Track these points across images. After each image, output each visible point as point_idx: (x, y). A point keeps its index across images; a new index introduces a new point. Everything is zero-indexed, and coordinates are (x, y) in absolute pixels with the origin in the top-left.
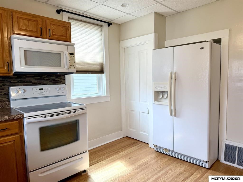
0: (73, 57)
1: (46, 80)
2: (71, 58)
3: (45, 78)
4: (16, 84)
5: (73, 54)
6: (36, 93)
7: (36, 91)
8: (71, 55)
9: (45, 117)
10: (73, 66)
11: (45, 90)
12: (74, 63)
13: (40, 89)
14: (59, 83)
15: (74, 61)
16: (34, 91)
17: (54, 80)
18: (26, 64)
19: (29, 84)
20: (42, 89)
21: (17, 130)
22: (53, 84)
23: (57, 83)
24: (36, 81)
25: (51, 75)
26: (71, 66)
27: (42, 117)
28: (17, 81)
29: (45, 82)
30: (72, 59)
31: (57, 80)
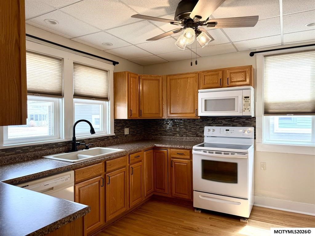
0: (249, 100)
1: (236, 122)
2: (245, 101)
3: (234, 120)
4: (211, 124)
5: (248, 97)
6: (223, 133)
7: (223, 131)
8: (246, 99)
9: (206, 152)
10: (248, 109)
11: (231, 131)
12: (249, 106)
13: (226, 130)
14: (248, 125)
15: (249, 104)
16: (221, 131)
17: (244, 122)
18: (205, 110)
19: (220, 125)
20: (228, 130)
21: (188, 157)
22: (242, 126)
23: (247, 125)
24: (227, 123)
25: (241, 117)
26: (245, 109)
27: (204, 152)
28: (211, 122)
29: (234, 124)
30: (247, 102)
31: (246, 123)
